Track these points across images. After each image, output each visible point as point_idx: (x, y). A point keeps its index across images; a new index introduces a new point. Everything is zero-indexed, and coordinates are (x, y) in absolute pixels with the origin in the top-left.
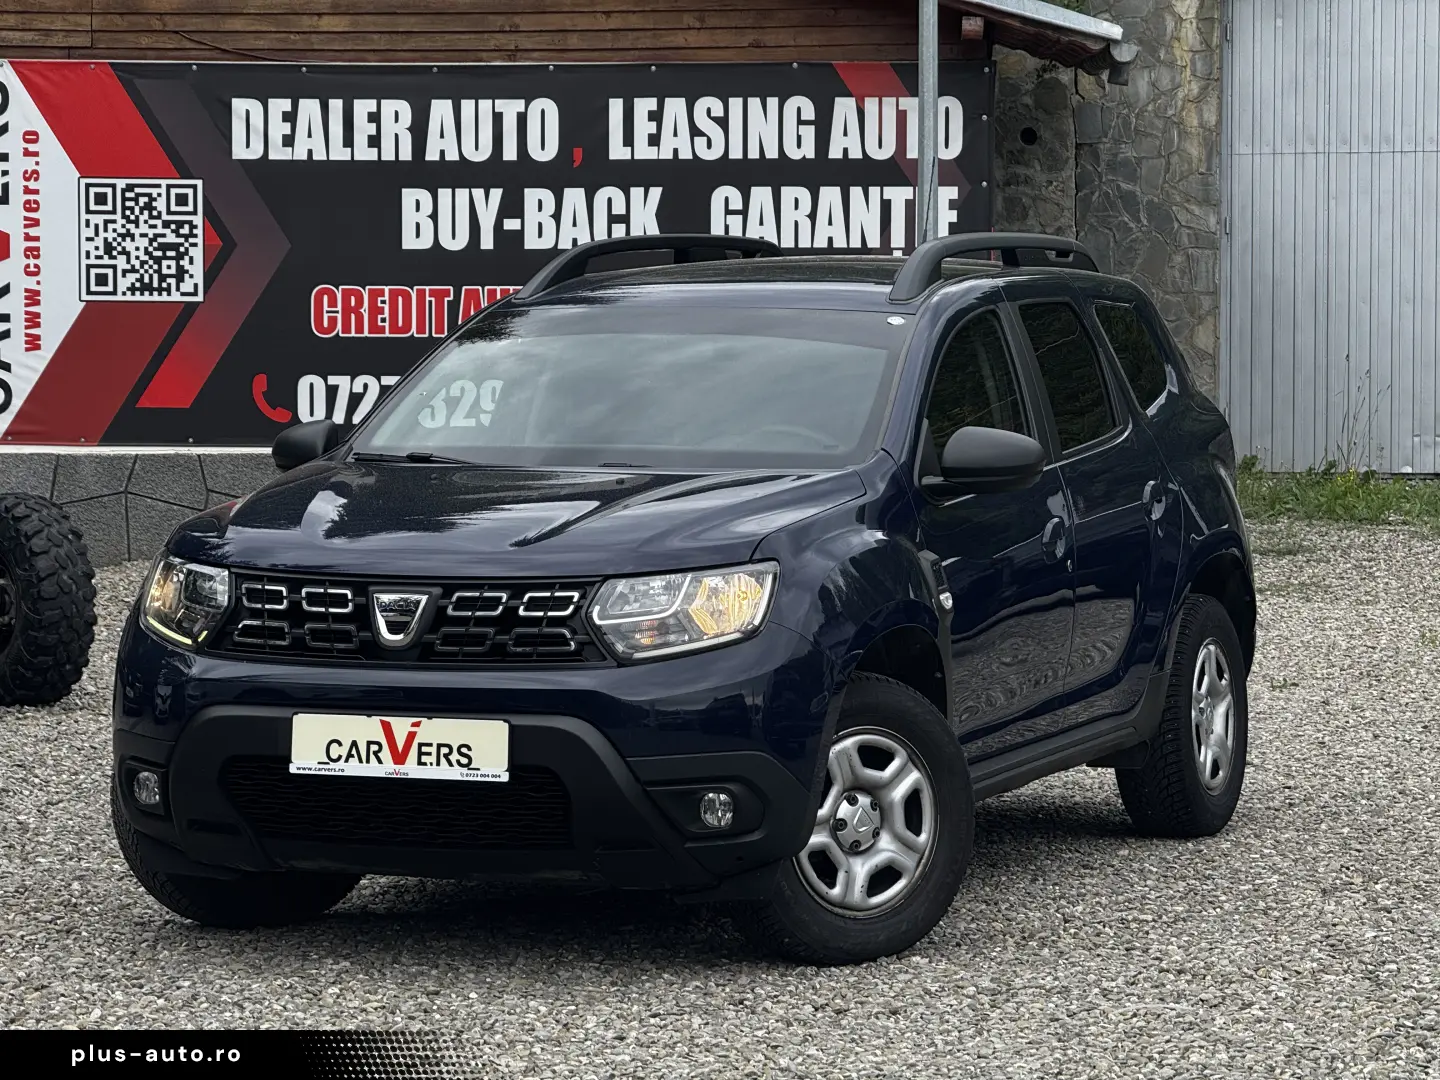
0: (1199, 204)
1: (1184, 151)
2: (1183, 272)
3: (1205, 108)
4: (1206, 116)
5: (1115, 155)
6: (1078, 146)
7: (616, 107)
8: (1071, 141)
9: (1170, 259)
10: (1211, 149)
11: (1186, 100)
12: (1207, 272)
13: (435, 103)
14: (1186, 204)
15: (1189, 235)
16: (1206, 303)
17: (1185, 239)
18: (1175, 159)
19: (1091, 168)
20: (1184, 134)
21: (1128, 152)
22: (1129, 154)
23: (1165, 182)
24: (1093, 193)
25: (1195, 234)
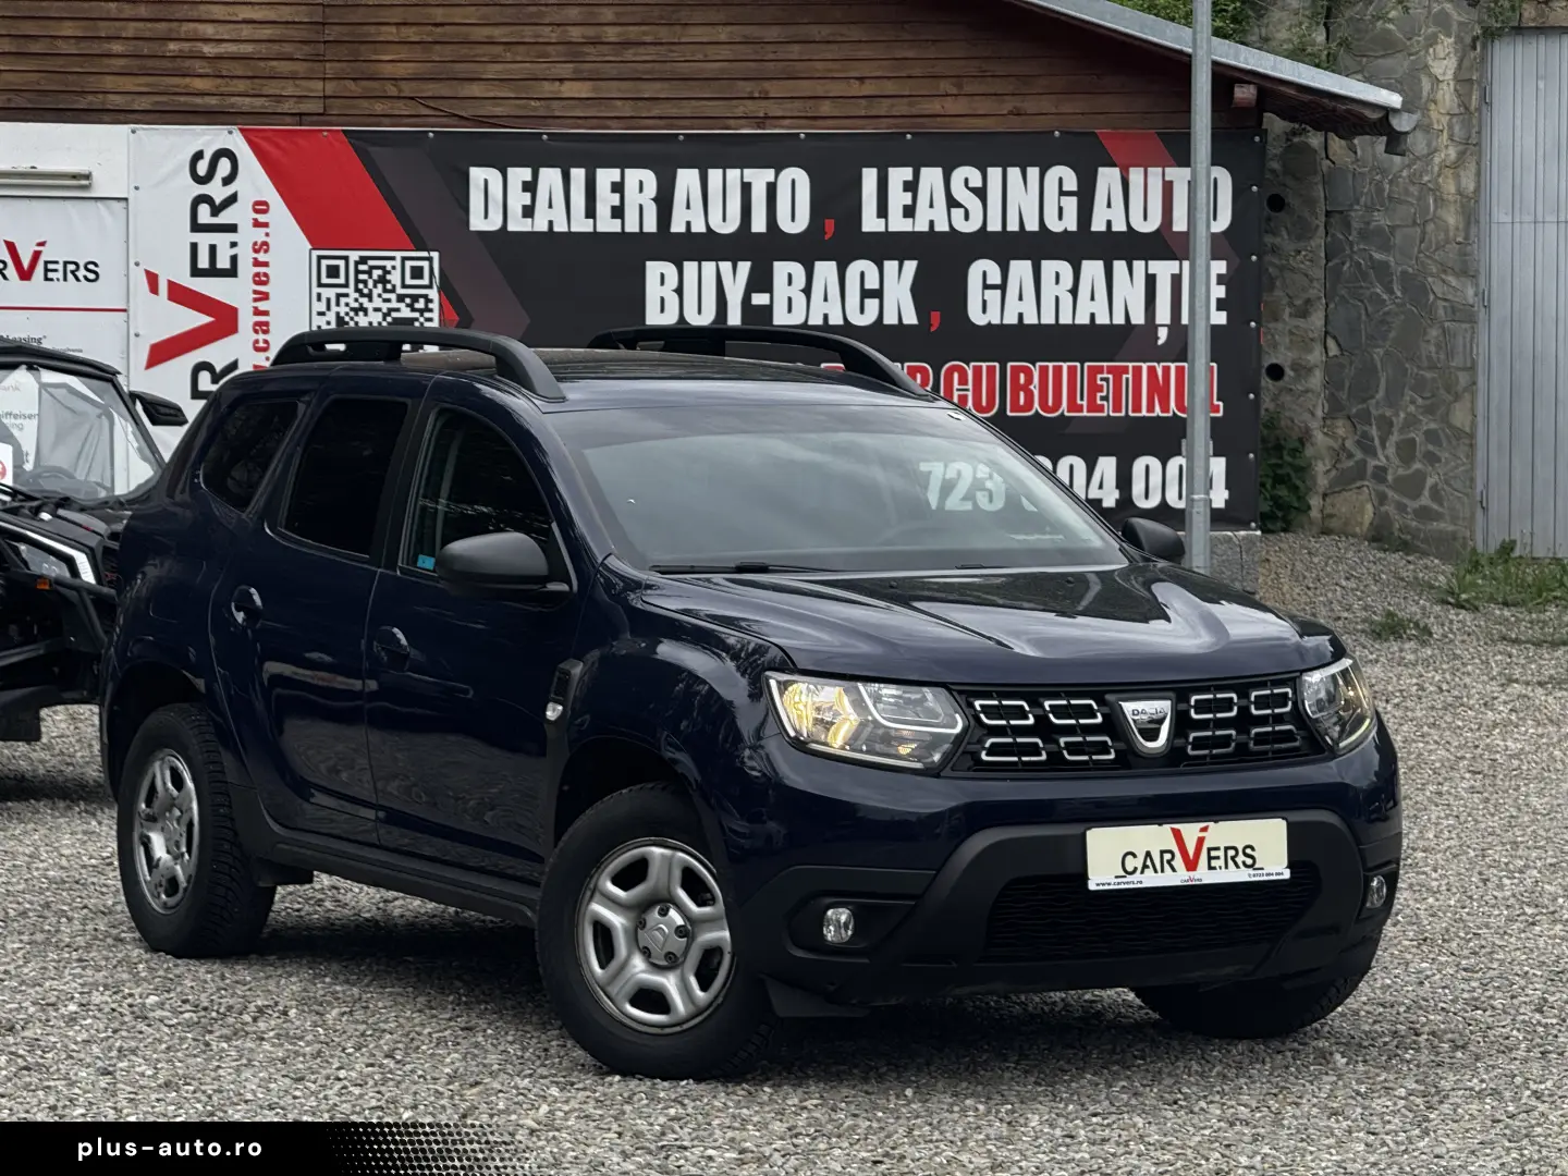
0: (1457, 275)
1: (1439, 218)
2: (1438, 346)
3: (1462, 173)
4: (1464, 181)
5: (1368, 223)
6: (1328, 214)
7: (870, 177)
8: (1321, 209)
9: (1425, 333)
10: (1469, 217)
11: (1444, 166)
12: (1465, 346)
13: (680, 172)
14: (1443, 276)
15: (1444, 307)
16: (1463, 378)
17: (1441, 312)
18: (1430, 227)
19: (1341, 237)
20: (1440, 201)
21: (1381, 220)
22: (1382, 222)
23: (1420, 252)
24: (1343, 264)
25: (1452, 307)
